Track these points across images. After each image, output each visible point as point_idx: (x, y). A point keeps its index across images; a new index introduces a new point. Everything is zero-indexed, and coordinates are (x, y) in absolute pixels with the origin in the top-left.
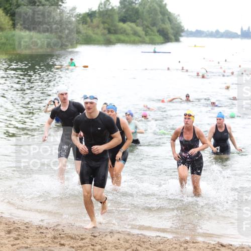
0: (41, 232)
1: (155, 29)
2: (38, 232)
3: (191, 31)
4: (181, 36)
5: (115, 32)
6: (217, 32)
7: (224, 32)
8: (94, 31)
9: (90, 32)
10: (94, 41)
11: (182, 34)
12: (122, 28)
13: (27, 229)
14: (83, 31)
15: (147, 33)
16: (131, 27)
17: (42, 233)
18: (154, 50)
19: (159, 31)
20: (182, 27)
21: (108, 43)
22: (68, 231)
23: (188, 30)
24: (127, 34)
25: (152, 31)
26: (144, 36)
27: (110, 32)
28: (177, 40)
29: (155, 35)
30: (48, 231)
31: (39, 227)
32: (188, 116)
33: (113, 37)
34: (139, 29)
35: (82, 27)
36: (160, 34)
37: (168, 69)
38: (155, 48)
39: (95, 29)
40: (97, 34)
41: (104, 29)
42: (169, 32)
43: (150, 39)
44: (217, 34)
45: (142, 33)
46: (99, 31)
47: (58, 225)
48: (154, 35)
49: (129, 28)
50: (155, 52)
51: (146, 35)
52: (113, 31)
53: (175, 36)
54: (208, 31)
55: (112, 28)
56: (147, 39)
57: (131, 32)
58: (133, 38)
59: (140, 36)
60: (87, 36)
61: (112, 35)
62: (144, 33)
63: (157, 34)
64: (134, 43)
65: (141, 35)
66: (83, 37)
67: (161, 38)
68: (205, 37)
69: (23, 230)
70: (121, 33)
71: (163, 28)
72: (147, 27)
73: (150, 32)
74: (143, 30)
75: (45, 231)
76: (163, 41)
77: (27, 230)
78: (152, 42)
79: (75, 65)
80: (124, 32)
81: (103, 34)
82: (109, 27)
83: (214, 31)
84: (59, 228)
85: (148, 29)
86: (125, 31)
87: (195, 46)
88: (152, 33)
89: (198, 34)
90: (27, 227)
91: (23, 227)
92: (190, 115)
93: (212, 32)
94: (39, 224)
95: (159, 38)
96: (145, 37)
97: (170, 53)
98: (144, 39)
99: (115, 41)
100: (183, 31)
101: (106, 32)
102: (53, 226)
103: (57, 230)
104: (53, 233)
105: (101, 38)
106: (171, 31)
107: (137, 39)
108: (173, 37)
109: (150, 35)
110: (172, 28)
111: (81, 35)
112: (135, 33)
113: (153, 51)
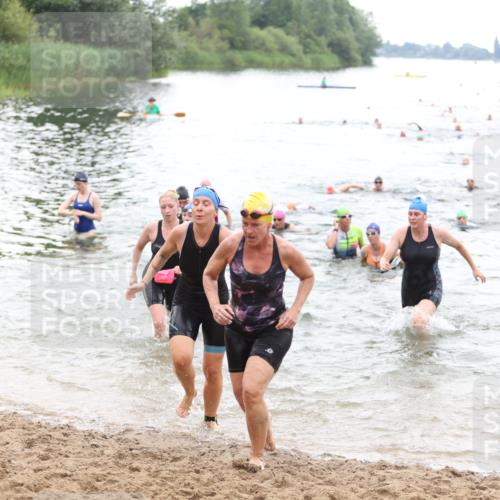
0: (92, 445)
1: (323, 40)
2: (87, 444)
3: (396, 46)
4: (375, 55)
5: (244, 46)
6: (448, 47)
7: (461, 48)
8: (201, 43)
9: (194, 46)
10: (202, 63)
11: (378, 51)
12: (258, 38)
13: (65, 438)
14: (181, 44)
15: (307, 49)
16: (275, 36)
17: (96, 446)
18: (323, 83)
19: (331, 45)
20: (378, 37)
21: (231, 67)
22: (146, 442)
23: (388, 43)
24: (268, 51)
25: (318, 44)
26: (301, 54)
27: (233, 46)
28: (367, 63)
29: (324, 53)
30: (106, 443)
31: (90, 435)
32: (252, 219)
33: (238, 56)
34: (292, 41)
35: (177, 36)
36: (333, 51)
38: (324, 78)
39: (205, 40)
40: (207, 49)
41: (223, 39)
42: (351, 46)
43: (313, 60)
44: (446, 52)
45: (297, 48)
46: (211, 44)
47: (127, 430)
48: (320, 53)
49: (272, 39)
50: (324, 86)
51: (305, 53)
52: (240, 45)
53: (363, 55)
54: (429, 46)
55: (238, 38)
56: (307, 60)
57: (276, 47)
58: (280, 58)
59: (293, 55)
60: (188, 53)
61: (237, 52)
62: (300, 47)
63: (326, 49)
64: (281, 67)
65: (295, 52)
66: (181, 56)
67: (334, 59)
68: (422, 56)
69: (58, 440)
70: (256, 48)
71: (339, 40)
72: (308, 36)
73: (313, 46)
74: (300, 42)
75: (100, 443)
76: (338, 65)
77: (65, 441)
78: (317, 67)
79: (158, 113)
80: (262, 46)
81: (220, 51)
82: (231, 36)
83: (441, 46)
84: (130, 436)
85: (308, 40)
86: (263, 44)
87: (408, 75)
88: (317, 48)
89: (409, 50)
90: (65, 435)
91: (57, 434)
92: (257, 216)
93: (437, 48)
94: (90, 429)
95: (331, 59)
96: (304, 57)
97: (354, 88)
98: (301, 59)
99: (243, 64)
100: (379, 44)
101: (225, 45)
102: (117, 432)
103: (126, 441)
104: (117, 446)
105: (216, 58)
106: (354, 45)
107: (287, 59)
108: (358, 57)
109: (315, 52)
110: (358, 40)
111: (176, 52)
112: (284, 49)
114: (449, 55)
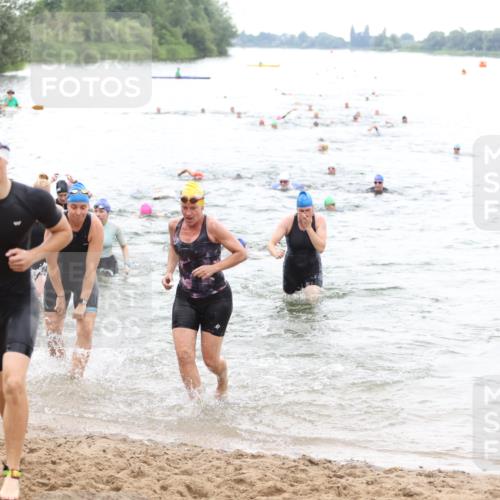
1: (178, 31)
3: (251, 36)
4: (230, 45)
6: (303, 36)
7: (317, 37)
11: (233, 41)
15: (162, 40)
18: (178, 73)
19: (186, 35)
20: (233, 27)
23: (243, 33)
25: (173, 35)
26: (156, 45)
28: (222, 53)
29: (179, 44)
32: (189, 203)
36: (188, 42)
37: (203, 111)
38: (179, 69)
42: (206, 37)
43: (169, 51)
44: (302, 42)
45: (153, 39)
48: (176, 44)
50: (179, 77)
51: (161, 44)
53: (218, 45)
54: (284, 35)
56: (163, 51)
62: (156, 39)
63: (181, 40)
67: (189, 50)
68: (277, 46)
71: (194, 30)
72: (163, 27)
73: (168, 37)
74: (155, 33)
76: (193, 56)
78: (173, 58)
79: (17, 105)
83: (297, 35)
85: (164, 31)
87: (261, 65)
88: (173, 39)
89: (265, 40)
92: (194, 201)
93: (293, 37)
95: (187, 50)
96: (159, 48)
97: (208, 78)
98: (155, 51)
100: (234, 35)
106: (210, 36)
108: (213, 47)
109: (167, 42)
110: (213, 30)
113: (174, 75)
114: (304, 45)
